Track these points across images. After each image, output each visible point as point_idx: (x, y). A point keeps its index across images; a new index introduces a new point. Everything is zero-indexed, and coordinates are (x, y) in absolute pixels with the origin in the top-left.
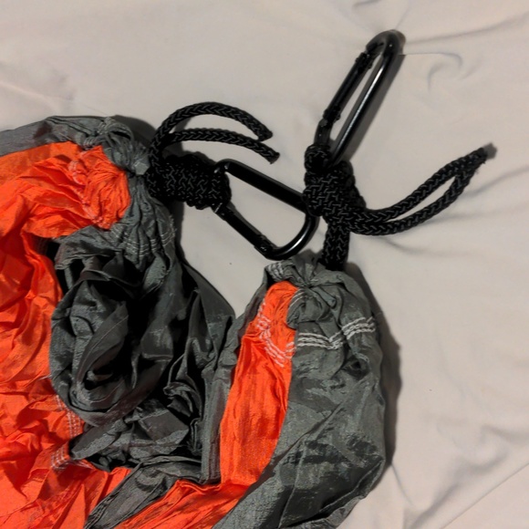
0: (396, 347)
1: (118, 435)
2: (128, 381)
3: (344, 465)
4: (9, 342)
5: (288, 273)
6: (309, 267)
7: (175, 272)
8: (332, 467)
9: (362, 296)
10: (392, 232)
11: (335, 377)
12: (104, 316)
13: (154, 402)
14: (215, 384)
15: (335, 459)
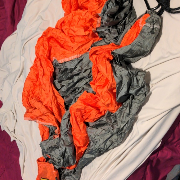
0: (161, 34)
1: (106, 30)
2: (113, 19)
3: (143, 49)
4: (96, 4)
5: (150, 13)
6: (154, 13)
7: (130, 5)
8: (140, 48)
9: (160, 22)
10: (171, 13)
11: (149, 33)
12: (114, 6)
13: (115, 27)
14: (127, 28)
15: (141, 47)
